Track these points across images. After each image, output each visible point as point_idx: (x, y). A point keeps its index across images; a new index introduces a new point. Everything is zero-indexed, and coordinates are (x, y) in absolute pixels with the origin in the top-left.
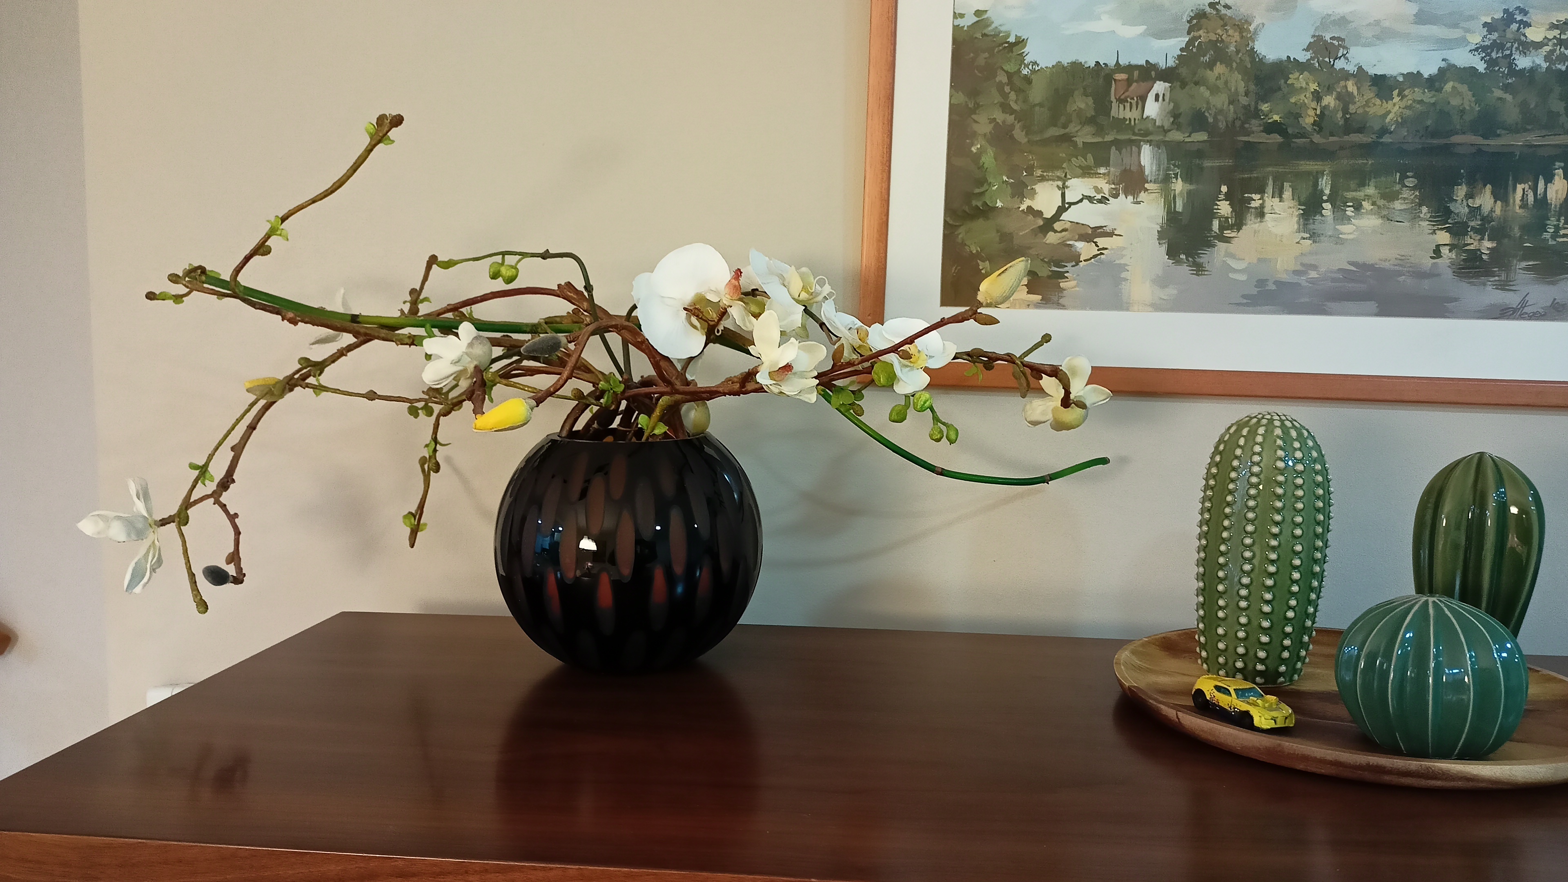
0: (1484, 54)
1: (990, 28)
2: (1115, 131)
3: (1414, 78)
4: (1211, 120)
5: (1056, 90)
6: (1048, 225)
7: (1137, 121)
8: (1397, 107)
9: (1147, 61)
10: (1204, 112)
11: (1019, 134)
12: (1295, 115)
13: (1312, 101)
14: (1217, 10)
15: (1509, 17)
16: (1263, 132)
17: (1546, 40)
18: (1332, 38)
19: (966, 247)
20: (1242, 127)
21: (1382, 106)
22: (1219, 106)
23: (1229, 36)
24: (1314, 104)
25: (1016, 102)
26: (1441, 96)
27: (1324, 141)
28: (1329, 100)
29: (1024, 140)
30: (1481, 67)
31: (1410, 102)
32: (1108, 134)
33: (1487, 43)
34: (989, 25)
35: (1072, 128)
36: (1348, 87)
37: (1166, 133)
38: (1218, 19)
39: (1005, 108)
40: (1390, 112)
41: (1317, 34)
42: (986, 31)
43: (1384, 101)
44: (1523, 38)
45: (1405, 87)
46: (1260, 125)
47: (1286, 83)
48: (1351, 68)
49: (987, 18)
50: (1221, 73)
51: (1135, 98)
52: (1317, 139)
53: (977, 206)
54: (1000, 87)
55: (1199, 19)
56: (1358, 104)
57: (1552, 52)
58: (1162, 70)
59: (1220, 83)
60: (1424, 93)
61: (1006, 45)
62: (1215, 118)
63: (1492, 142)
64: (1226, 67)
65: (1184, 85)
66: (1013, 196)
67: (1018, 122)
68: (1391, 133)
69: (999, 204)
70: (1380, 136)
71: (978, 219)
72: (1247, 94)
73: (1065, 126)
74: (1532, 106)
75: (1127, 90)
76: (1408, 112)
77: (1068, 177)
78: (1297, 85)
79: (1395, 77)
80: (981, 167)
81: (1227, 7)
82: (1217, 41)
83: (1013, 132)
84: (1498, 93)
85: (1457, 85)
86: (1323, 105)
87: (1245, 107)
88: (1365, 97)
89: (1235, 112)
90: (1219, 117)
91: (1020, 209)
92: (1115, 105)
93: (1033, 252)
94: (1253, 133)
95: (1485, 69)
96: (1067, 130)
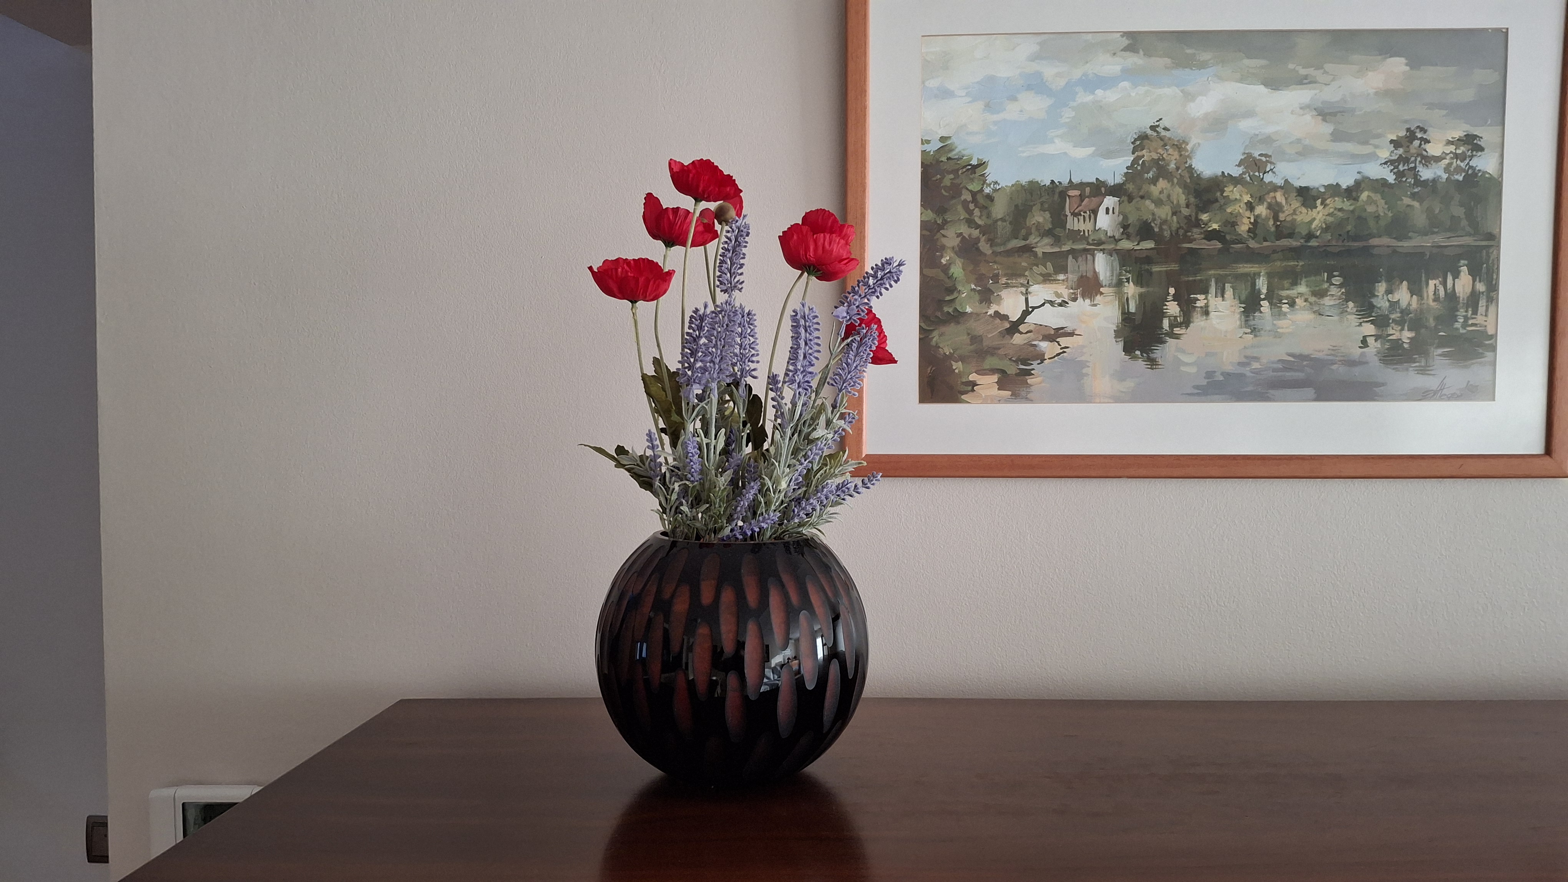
0: (1392, 167)
1: (954, 153)
2: (1071, 241)
3: (1334, 190)
4: (1156, 230)
5: (1016, 206)
6: (1014, 328)
7: (1090, 233)
8: (1321, 214)
9: (1097, 179)
10: (1150, 223)
11: (984, 246)
12: (1232, 223)
13: (1246, 210)
14: (1157, 132)
15: (1411, 136)
16: (1204, 239)
17: (1444, 154)
18: (1260, 155)
19: (940, 349)
20: (1185, 235)
21: (1307, 214)
22: (1163, 216)
23: (1169, 154)
24: (1248, 214)
25: (980, 217)
26: (1359, 204)
27: (1259, 246)
28: (1261, 210)
29: (989, 252)
30: (1391, 178)
31: (1332, 210)
32: (1064, 244)
33: (1395, 157)
34: (951, 150)
35: (1033, 240)
36: (1277, 197)
37: (1117, 242)
38: (1159, 140)
39: (970, 222)
40: (1314, 219)
41: (1247, 152)
42: (950, 155)
43: (1309, 209)
44: (1424, 153)
45: (1327, 197)
46: (1201, 233)
47: (1222, 195)
48: (1279, 182)
49: (951, 143)
50: (1164, 187)
51: (1088, 212)
52: (1252, 244)
53: (948, 313)
54: (965, 204)
55: (1141, 141)
56: (1287, 213)
57: (1450, 164)
58: (1110, 186)
59: (1163, 197)
60: (1343, 201)
61: (970, 167)
62: (1161, 228)
63: (1405, 244)
64: (1169, 182)
65: (1130, 199)
66: (981, 302)
67: (983, 235)
68: (1317, 237)
69: (969, 310)
70: (1307, 241)
71: (950, 323)
72: (1188, 206)
73: (1025, 238)
74: (1437, 211)
75: (1080, 205)
76: (1330, 219)
77: (1030, 283)
78: (1232, 197)
79: (1318, 188)
80: (950, 277)
81: (1166, 129)
82: (1159, 159)
83: (979, 245)
84: (1407, 201)
85: (1372, 195)
86: (1256, 214)
87: (1188, 218)
88: (1292, 206)
89: (1178, 222)
90: (1164, 227)
91: (988, 314)
92: (1070, 218)
93: (1001, 352)
94: (1195, 240)
95: (1395, 180)
96: (1028, 242)
